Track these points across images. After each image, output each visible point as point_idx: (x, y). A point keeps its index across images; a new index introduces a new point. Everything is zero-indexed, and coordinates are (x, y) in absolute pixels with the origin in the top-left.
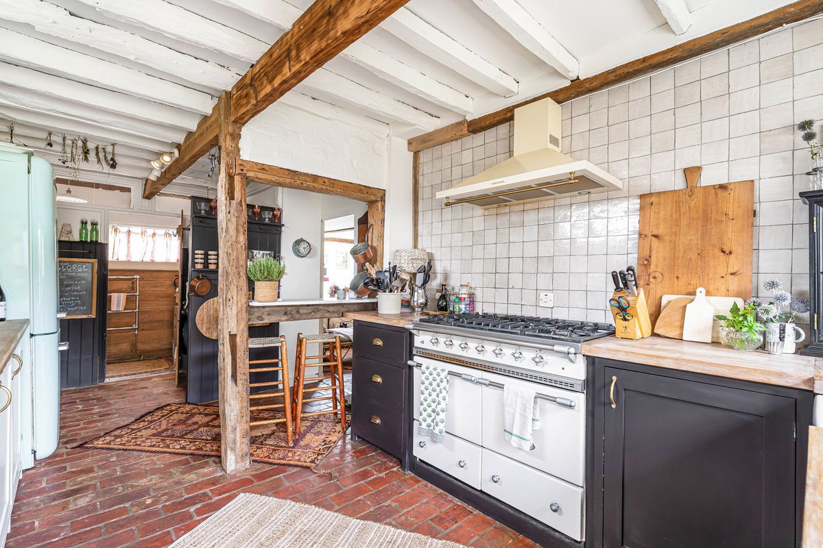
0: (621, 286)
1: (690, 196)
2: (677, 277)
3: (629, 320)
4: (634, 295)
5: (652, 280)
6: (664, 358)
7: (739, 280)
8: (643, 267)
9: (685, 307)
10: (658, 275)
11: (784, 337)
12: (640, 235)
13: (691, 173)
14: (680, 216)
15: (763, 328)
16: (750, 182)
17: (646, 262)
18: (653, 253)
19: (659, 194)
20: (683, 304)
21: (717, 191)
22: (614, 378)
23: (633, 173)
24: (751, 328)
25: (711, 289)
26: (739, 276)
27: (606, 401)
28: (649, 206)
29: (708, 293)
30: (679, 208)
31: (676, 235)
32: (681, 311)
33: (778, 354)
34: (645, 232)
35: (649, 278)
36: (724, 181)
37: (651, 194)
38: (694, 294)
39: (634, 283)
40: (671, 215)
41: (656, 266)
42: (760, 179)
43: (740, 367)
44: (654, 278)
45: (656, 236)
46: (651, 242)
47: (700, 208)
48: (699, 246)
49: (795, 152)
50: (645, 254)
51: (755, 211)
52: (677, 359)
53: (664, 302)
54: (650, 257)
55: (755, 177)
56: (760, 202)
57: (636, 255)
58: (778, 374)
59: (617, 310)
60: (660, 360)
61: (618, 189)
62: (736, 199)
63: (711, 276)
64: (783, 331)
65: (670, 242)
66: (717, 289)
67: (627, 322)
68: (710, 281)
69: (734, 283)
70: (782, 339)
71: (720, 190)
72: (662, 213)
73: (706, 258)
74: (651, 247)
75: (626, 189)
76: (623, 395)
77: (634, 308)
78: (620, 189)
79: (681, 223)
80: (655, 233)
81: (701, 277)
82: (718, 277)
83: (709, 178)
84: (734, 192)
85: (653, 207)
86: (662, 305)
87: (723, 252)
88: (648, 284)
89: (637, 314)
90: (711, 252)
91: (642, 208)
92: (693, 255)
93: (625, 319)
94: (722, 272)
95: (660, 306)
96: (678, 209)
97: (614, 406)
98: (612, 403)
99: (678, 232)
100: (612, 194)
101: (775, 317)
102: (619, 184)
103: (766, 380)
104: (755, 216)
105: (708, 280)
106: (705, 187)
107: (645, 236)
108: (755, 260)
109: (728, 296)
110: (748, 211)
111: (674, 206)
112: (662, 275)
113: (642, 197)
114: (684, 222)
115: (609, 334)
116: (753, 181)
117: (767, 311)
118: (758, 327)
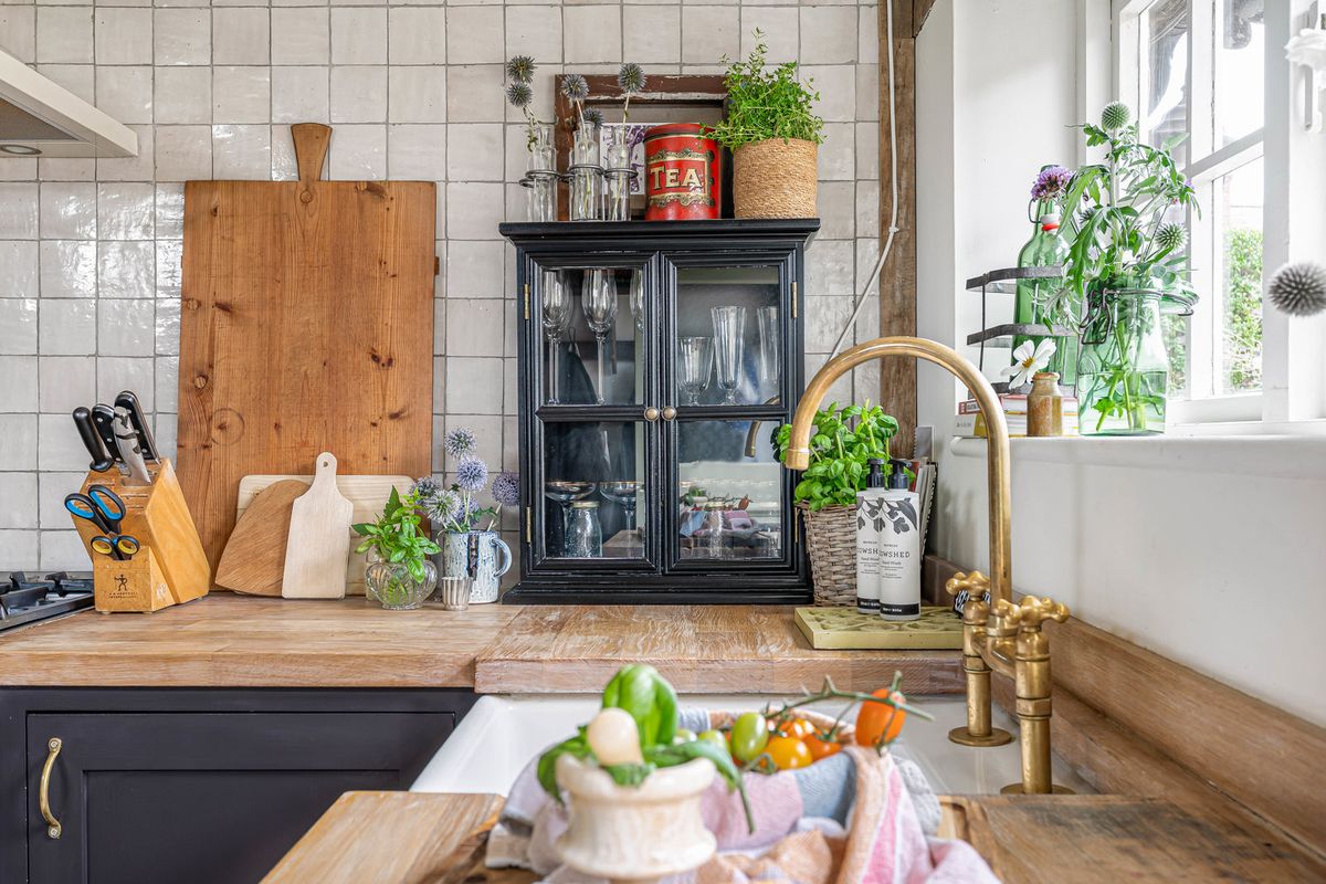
0: (107, 454)
1: (305, 203)
2: (277, 426)
3: (129, 557)
4: (140, 479)
5: (216, 433)
6: (184, 659)
7: (407, 433)
8: (192, 397)
9: (290, 506)
10: (230, 419)
11: (476, 566)
12: (185, 299)
13: (310, 138)
14: (283, 255)
15: (434, 549)
16: (428, 186)
17: (200, 382)
18: (219, 356)
19: (233, 185)
20: (285, 500)
21: (362, 196)
22: (56, 744)
23: (164, 113)
24: (409, 551)
25: (351, 457)
26: (406, 422)
27: (34, 821)
28: (206, 218)
29: (344, 468)
30: (281, 232)
31: (273, 309)
32: (281, 517)
33: (460, 607)
34: (201, 294)
35: (209, 431)
36: (377, 175)
37: (212, 184)
38: (309, 470)
39: (134, 442)
40: (262, 253)
41: (227, 393)
42: (447, 181)
43: (350, 656)
44: (222, 427)
45: (225, 308)
46: (213, 324)
47: (327, 239)
48: (325, 341)
49: (508, 127)
50: (198, 358)
51: (437, 259)
52: (213, 658)
53: (245, 495)
54: (211, 366)
55: (438, 177)
56: (447, 239)
57: (175, 361)
58: (419, 661)
59: (94, 530)
60: (174, 668)
61: (120, 153)
62: (401, 223)
63: (350, 420)
64: (473, 552)
65: (260, 326)
66: (364, 456)
67: (125, 563)
68: (349, 435)
69: (395, 439)
70: (471, 571)
71: (368, 194)
72: (240, 241)
73: (341, 374)
74: (212, 339)
75: (147, 158)
76: (82, 789)
77: (140, 519)
78: (132, 156)
79: (284, 275)
80: (223, 298)
81: (330, 426)
82: (366, 423)
83: (349, 161)
84: (398, 206)
85: (217, 221)
86: (240, 506)
87: (375, 358)
88: (206, 447)
89: (151, 535)
90: (350, 358)
91: (189, 223)
92: (312, 366)
93: (118, 555)
94: (372, 410)
95: (236, 510)
96: (279, 234)
97: (54, 832)
98: (49, 824)
99: (278, 301)
100: (108, 166)
101: (461, 521)
102: (127, 140)
103: (397, 679)
104: (437, 271)
105: (344, 430)
106: (339, 183)
107: (199, 304)
108: (438, 380)
109: (384, 472)
110: (424, 257)
111: (269, 224)
112: (241, 419)
113: (191, 188)
114: (292, 275)
115: (78, 606)
116: (432, 184)
117: (442, 507)
118: (424, 546)
